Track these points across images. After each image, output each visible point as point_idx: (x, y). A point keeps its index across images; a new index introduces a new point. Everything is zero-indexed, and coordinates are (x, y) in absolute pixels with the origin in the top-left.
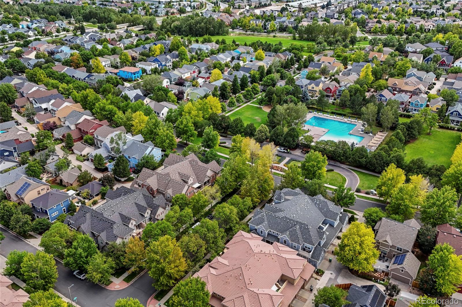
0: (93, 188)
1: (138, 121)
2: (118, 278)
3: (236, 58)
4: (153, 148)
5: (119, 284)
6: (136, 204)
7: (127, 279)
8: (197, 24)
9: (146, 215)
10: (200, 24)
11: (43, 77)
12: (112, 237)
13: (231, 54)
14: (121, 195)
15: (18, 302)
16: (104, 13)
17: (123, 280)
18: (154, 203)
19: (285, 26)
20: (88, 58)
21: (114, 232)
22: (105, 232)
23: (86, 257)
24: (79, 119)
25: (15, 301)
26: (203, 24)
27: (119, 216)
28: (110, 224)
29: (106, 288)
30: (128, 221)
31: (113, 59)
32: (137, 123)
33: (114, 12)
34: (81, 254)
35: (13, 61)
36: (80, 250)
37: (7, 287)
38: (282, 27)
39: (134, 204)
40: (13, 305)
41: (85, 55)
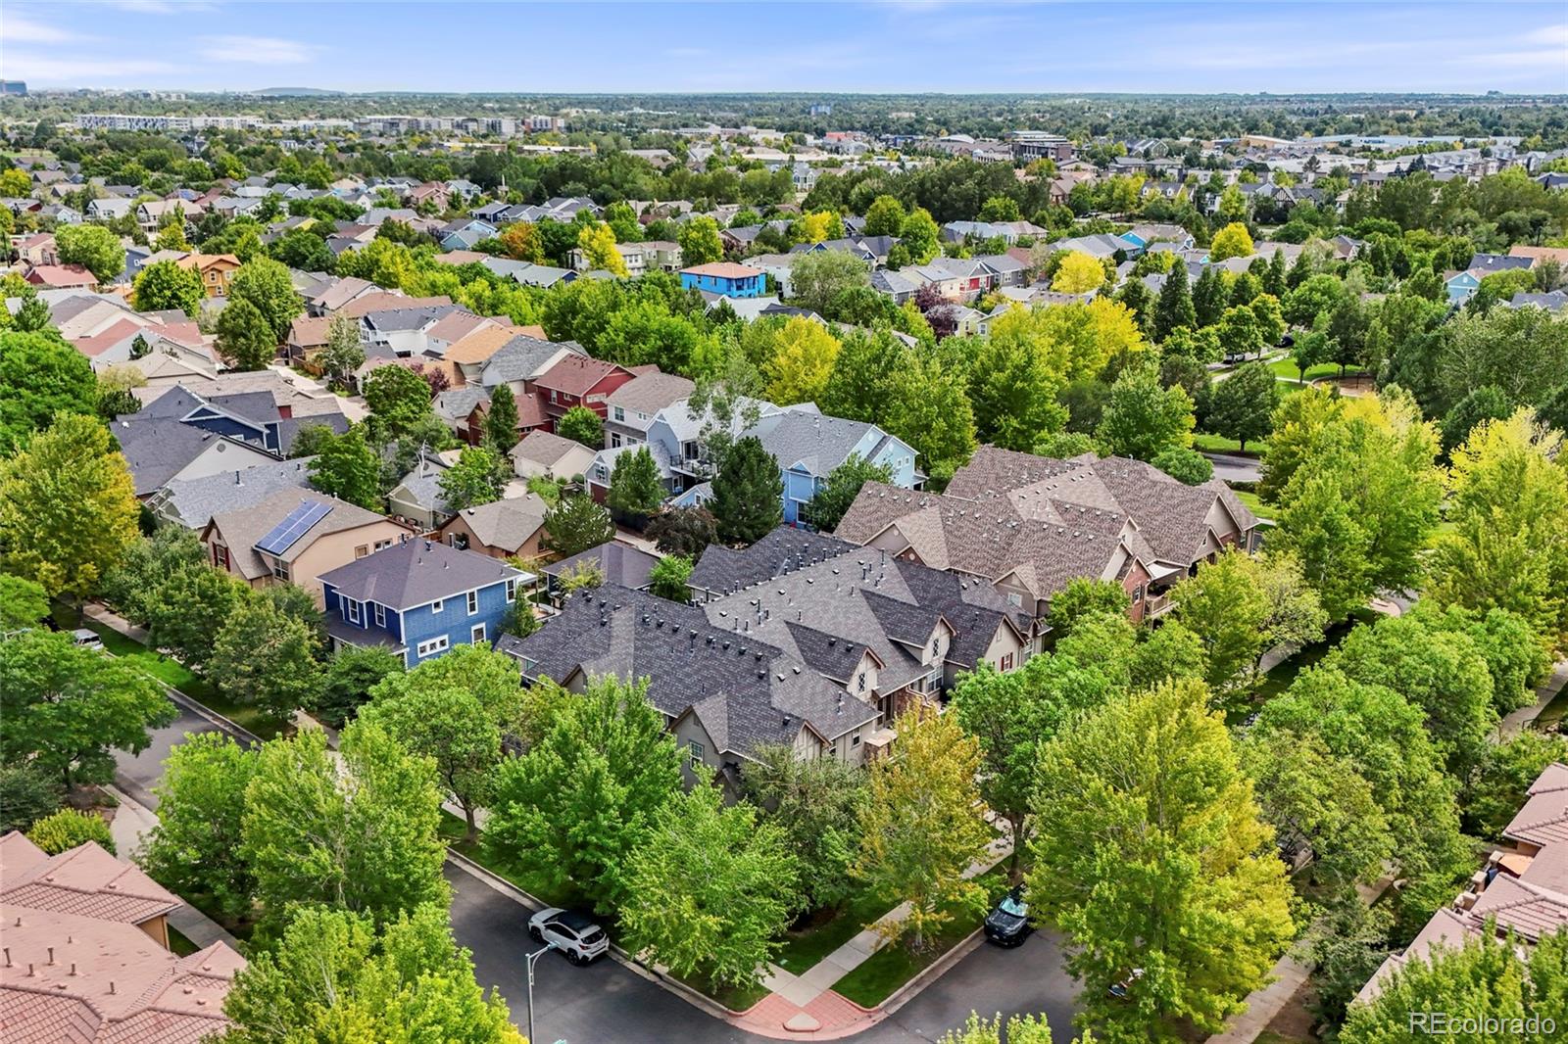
0: (620, 565)
1: (799, 352)
2: (799, 973)
3: (1129, 255)
4: (883, 441)
5: (811, 1009)
6: (868, 595)
7: (854, 984)
8: (949, 184)
9: (927, 657)
10: (959, 183)
11: (401, 268)
12: (765, 724)
13: (1111, 244)
14: (775, 567)
15: (196, 1009)
16: (610, 168)
17: (835, 988)
18: (966, 598)
19: (1281, 204)
20: (563, 243)
21: (776, 702)
22: (721, 698)
23: (626, 814)
24: (543, 362)
25: (174, 1000)
26: (970, 184)
27: (791, 639)
28: (746, 662)
29: (733, 1022)
30: (846, 662)
31: (654, 253)
32: (795, 360)
33: (647, 168)
34: (593, 783)
35: (298, 240)
36: (594, 761)
37: (142, 925)
38: (1270, 207)
39: (858, 597)
40: (159, 1027)
41: (554, 234)
